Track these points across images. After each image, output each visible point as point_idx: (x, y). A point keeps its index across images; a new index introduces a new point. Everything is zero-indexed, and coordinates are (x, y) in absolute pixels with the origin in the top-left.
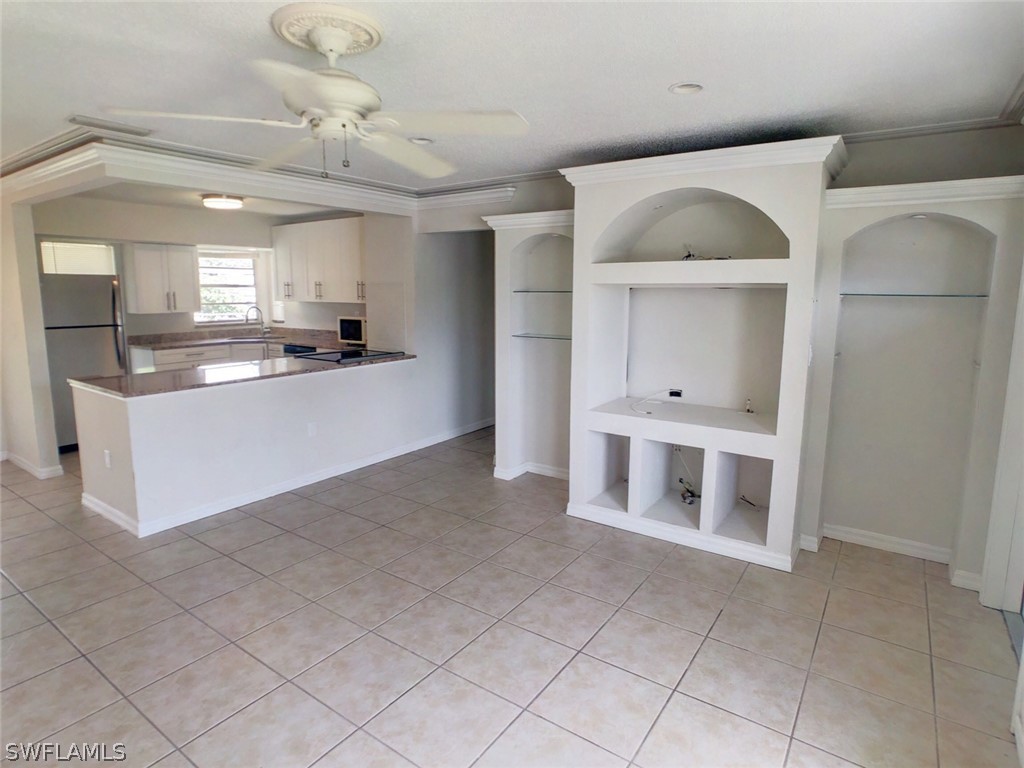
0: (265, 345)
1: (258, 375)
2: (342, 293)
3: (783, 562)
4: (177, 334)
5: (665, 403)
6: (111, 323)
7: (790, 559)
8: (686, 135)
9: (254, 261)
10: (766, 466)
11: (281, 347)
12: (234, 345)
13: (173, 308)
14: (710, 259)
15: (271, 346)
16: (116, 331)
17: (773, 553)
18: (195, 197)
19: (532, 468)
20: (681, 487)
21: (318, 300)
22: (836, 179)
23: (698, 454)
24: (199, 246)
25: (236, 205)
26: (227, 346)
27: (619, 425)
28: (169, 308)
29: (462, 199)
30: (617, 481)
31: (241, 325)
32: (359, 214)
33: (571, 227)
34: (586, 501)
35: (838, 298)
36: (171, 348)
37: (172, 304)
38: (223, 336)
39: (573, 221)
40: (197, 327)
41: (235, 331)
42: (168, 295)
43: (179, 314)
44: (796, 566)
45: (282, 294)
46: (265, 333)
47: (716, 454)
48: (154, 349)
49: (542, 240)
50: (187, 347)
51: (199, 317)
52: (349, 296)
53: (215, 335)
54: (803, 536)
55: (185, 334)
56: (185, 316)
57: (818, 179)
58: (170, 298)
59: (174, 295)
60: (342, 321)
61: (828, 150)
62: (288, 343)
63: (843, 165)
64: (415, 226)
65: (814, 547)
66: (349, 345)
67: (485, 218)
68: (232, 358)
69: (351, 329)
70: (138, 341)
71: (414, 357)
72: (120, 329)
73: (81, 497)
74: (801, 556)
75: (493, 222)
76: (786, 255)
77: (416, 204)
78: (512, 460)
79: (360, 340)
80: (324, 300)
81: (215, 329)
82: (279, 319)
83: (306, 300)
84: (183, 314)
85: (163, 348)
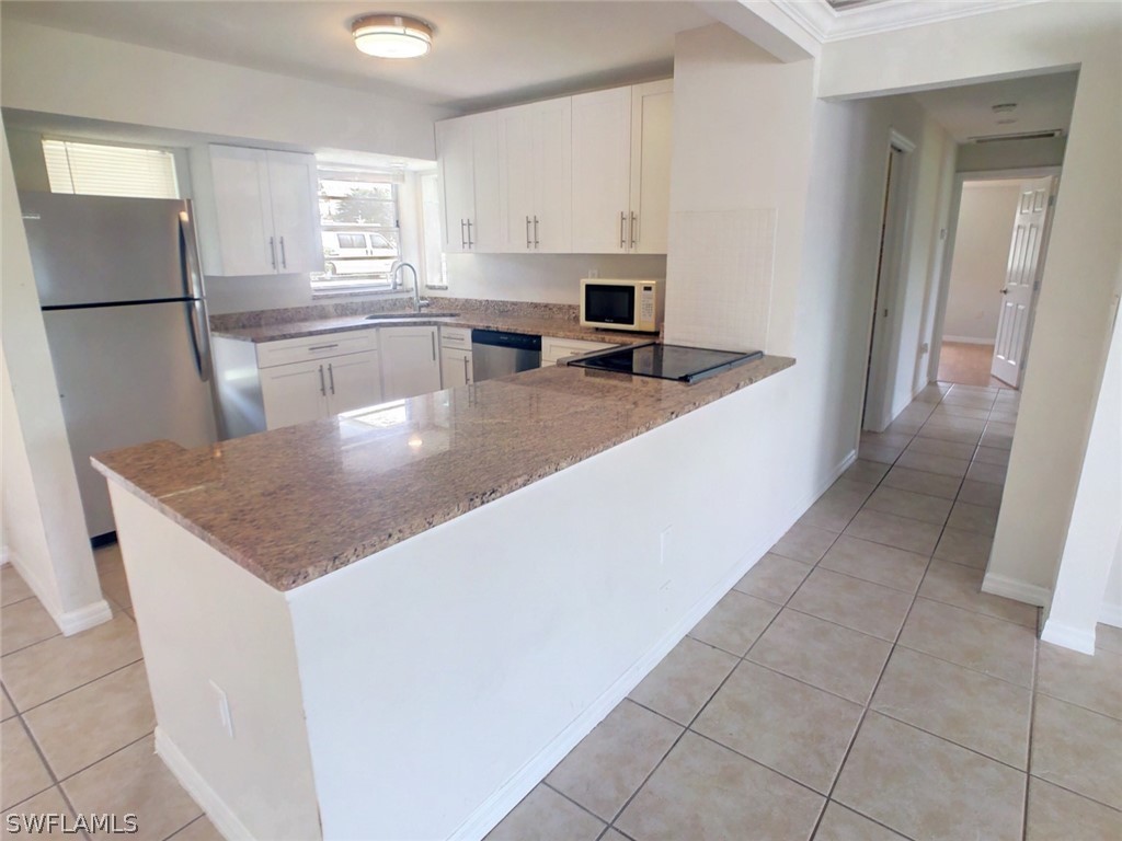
0: (435, 328)
2: (589, 236)
4: (286, 310)
6: (180, 295)
9: (394, 186)
11: (468, 334)
13: (281, 266)
15: (445, 331)
16: (190, 310)
21: (532, 250)
26: (372, 331)
28: (274, 265)
31: (382, 293)
36: (284, 337)
37: (280, 259)
38: (354, 312)
40: (315, 298)
41: (371, 305)
42: (273, 243)
43: (289, 275)
45: (455, 240)
46: (422, 307)
48: (255, 341)
50: (311, 334)
51: (321, 280)
52: (605, 242)
53: (344, 311)
55: (297, 310)
58: (277, 250)
59: (283, 244)
60: (589, 288)
62: (481, 325)
64: (816, 80)
69: (608, 302)
70: (226, 324)
71: (793, 362)
72: (197, 304)
77: (829, 26)
79: (632, 322)
80: (543, 249)
81: (343, 301)
82: (436, 283)
83: (505, 250)
84: (295, 275)
85: (272, 339)
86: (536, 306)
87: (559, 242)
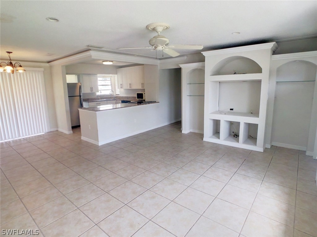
0: (116, 101)
1: (112, 108)
2: (137, 86)
3: (261, 150)
4: (92, 98)
5: (229, 112)
6: (79, 95)
7: (263, 149)
8: (235, 42)
9: (111, 78)
10: (256, 126)
11: (121, 101)
12: (108, 101)
14: (241, 74)
15: (118, 101)
16: (80, 97)
17: (258, 148)
18: (101, 62)
19: (192, 131)
20: (233, 134)
21: (130, 88)
22: (274, 52)
23: (238, 124)
24: (98, 75)
25: (111, 63)
26: (106, 101)
27: (217, 117)
28: (91, 91)
29: (173, 60)
30: (217, 132)
32: (143, 65)
33: (204, 67)
34: (208, 137)
35: (275, 83)
36: (93, 102)
38: (104, 99)
39: (205, 65)
40: (97, 96)
41: (106, 97)
42: (91, 88)
44: (264, 151)
45: (120, 87)
46: (115, 98)
47: (243, 123)
48: (88, 102)
49: (194, 70)
50: (97, 101)
51: (98, 94)
52: (139, 87)
53: (102, 98)
54: (266, 144)
55: (94, 98)
56: (94, 94)
57: (270, 53)
58: (92, 89)
59: (92, 88)
60: (137, 94)
61: (272, 45)
62: (122, 100)
63: (277, 48)
64: (159, 68)
65: (269, 147)
66: (139, 100)
67: (179, 65)
68: (107, 104)
69: (140, 96)
70: (85, 100)
71: (159, 102)
72: (82, 97)
73: (81, 137)
74: (266, 150)
75: (182, 66)
76: (261, 72)
77: (159, 62)
78: (186, 128)
79: (143, 98)
80: (132, 88)
81: (102, 97)
82: (118, 94)
83: (127, 88)
84: (94, 93)
85: (91, 102)
86: (132, 97)
87: (134, 87)
